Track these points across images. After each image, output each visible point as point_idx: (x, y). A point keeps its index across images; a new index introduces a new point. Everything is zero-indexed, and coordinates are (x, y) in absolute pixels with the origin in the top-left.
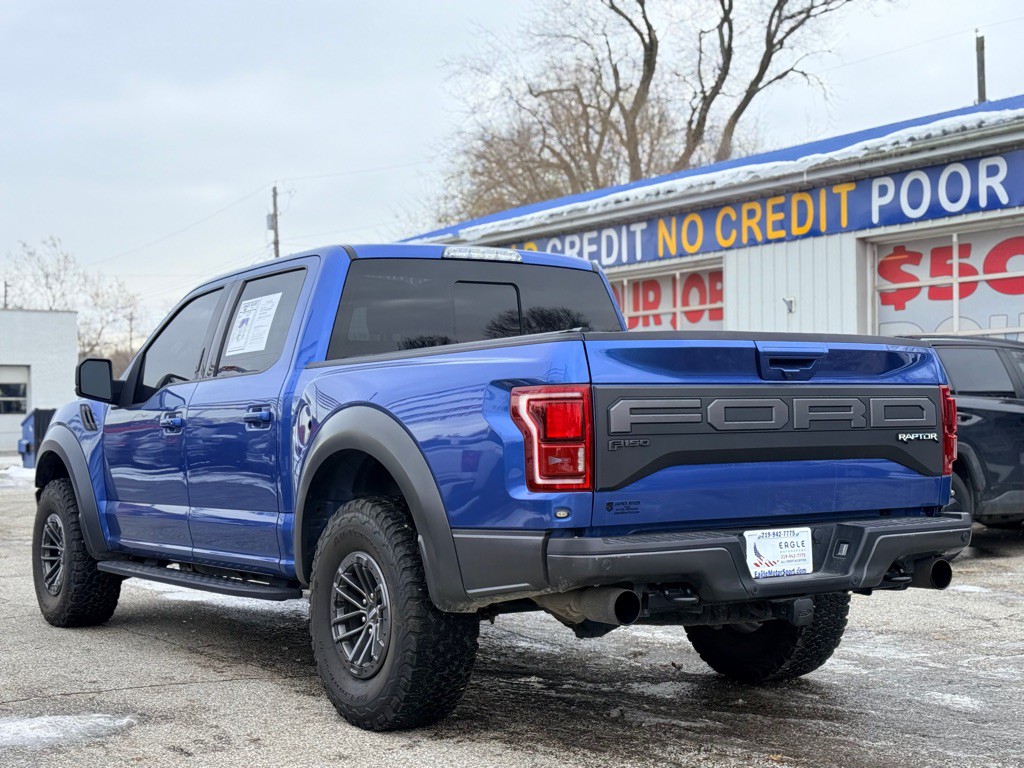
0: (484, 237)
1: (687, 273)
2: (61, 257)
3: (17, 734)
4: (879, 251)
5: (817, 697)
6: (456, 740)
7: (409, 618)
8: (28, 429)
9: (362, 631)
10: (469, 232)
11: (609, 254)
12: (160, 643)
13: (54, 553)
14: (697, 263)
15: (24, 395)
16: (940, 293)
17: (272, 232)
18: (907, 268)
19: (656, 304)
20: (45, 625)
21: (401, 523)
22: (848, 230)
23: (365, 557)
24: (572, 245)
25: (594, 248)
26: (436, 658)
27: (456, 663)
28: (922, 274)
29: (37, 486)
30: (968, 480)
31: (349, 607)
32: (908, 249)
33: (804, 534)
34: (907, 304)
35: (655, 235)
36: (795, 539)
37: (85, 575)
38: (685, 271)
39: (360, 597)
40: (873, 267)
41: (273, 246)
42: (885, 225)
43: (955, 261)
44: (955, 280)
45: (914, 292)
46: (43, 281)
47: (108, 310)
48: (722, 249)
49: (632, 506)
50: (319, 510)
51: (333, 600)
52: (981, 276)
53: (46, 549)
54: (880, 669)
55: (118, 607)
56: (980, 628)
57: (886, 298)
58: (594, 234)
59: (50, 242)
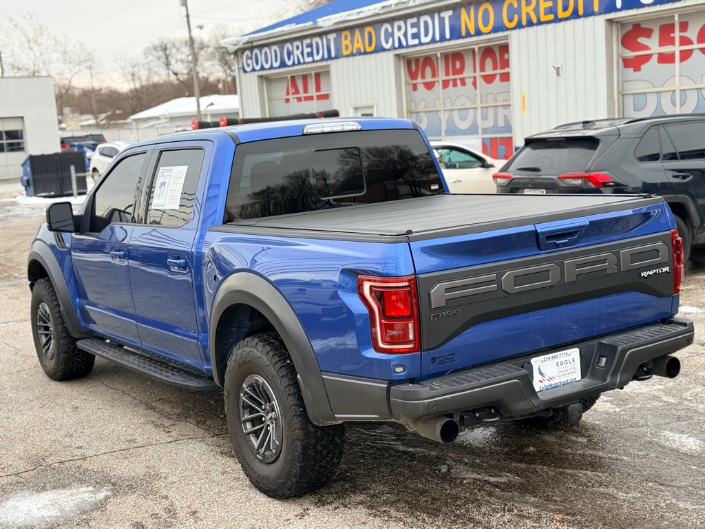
0: (335, 24)
1: (483, 47)
2: (37, 27)
3: (28, 514)
4: (621, 27)
5: (585, 440)
6: (334, 505)
7: (295, 429)
8: (26, 169)
9: (263, 427)
10: (324, 20)
11: (426, 35)
12: (125, 398)
13: (47, 328)
14: (490, 40)
15: (21, 137)
16: (666, 59)
17: (184, 8)
18: (642, 40)
19: (461, 71)
20: (46, 379)
21: (285, 360)
22: (600, 14)
23: (261, 380)
24: (399, 28)
25: (415, 30)
26: (316, 455)
27: (330, 455)
28: (653, 45)
29: (30, 280)
30: (688, 220)
31: (252, 411)
32: (643, 26)
33: (574, 353)
34: (643, 67)
35: (459, 18)
36: (567, 358)
37: (69, 348)
38: (481, 45)
39: (260, 405)
40: (618, 40)
41: (185, 19)
42: (626, 10)
43: (677, 35)
44: (676, 49)
45: (647, 58)
46: (27, 45)
47: (74, 64)
48: (508, 29)
49: (450, 357)
50: (226, 334)
51: (241, 405)
52: (696, 46)
53: (40, 326)
54: (629, 407)
55: (94, 366)
56: (698, 354)
57: (627, 63)
58: (415, 20)
59: (28, 17)
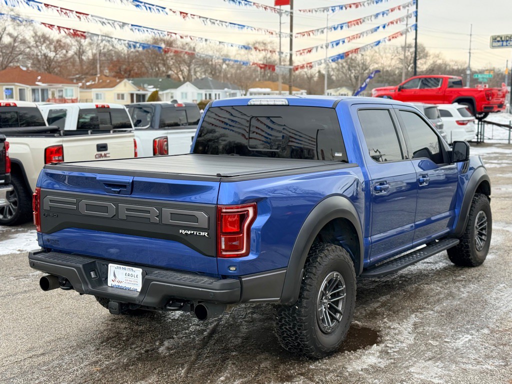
33: (138, 271)
36: (133, 273)
